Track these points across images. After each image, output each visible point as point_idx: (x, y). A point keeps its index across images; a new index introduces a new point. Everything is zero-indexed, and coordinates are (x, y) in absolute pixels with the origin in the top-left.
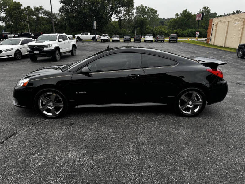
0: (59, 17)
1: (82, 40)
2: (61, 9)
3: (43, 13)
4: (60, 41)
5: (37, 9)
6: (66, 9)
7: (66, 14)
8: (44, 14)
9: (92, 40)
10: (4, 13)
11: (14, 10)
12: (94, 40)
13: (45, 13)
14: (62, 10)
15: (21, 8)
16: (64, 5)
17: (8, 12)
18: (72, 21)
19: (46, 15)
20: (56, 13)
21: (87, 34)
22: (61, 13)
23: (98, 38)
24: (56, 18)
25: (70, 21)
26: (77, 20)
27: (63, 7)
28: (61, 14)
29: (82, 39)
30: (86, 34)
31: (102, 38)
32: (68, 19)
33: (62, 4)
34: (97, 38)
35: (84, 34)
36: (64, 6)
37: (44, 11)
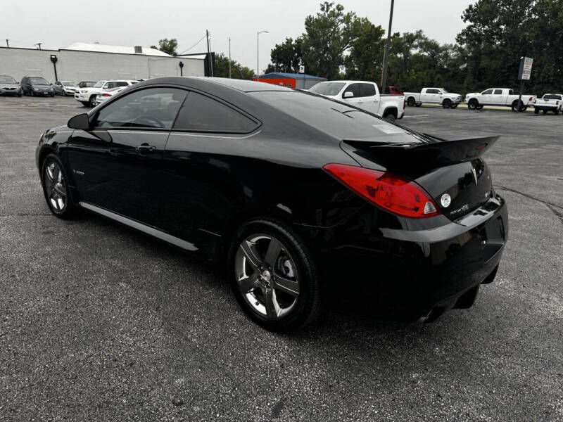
0: (455, 53)
1: (485, 107)
2: (463, 34)
3: (421, 45)
4: (346, 96)
5: (410, 38)
6: (475, 34)
7: (474, 45)
8: (421, 47)
9: (510, 108)
10: (348, 49)
11: (366, 42)
12: (515, 109)
13: (424, 47)
14: (464, 37)
15: (383, 38)
16: (472, 24)
17: (356, 49)
18: (484, 62)
19: (425, 51)
20: (449, 43)
21: (500, 92)
22: (461, 44)
23: (530, 103)
24: (446, 55)
25: (478, 63)
26: (496, 59)
27: (469, 28)
28: (459, 46)
29: (482, 105)
30: (495, 93)
31: (541, 102)
32: (477, 58)
33: (468, 23)
34: (525, 103)
35: (490, 92)
36: (472, 26)
37: (423, 41)
